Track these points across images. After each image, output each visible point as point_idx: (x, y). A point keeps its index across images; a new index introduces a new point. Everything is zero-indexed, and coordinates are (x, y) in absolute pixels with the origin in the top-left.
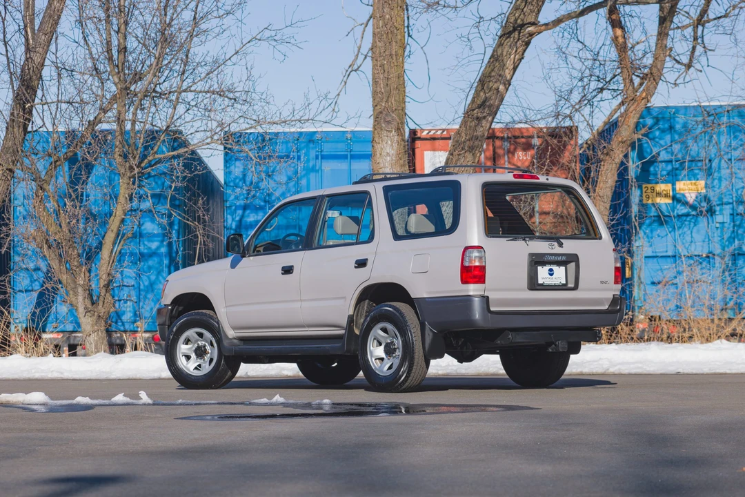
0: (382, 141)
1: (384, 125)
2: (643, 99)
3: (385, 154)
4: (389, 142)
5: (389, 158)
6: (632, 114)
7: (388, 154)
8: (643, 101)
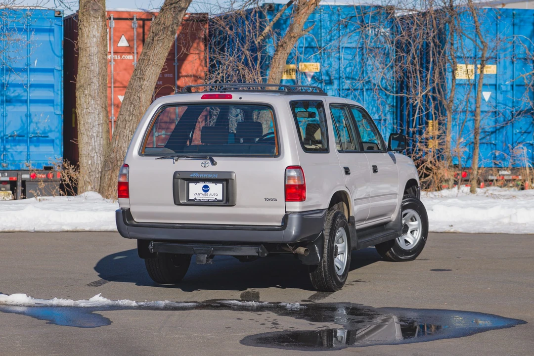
0: (89, 25)
1: (92, 12)
2: (312, 4)
3: (92, 36)
4: (96, 26)
5: (95, 40)
6: (303, 16)
7: (94, 36)
8: (313, 6)
